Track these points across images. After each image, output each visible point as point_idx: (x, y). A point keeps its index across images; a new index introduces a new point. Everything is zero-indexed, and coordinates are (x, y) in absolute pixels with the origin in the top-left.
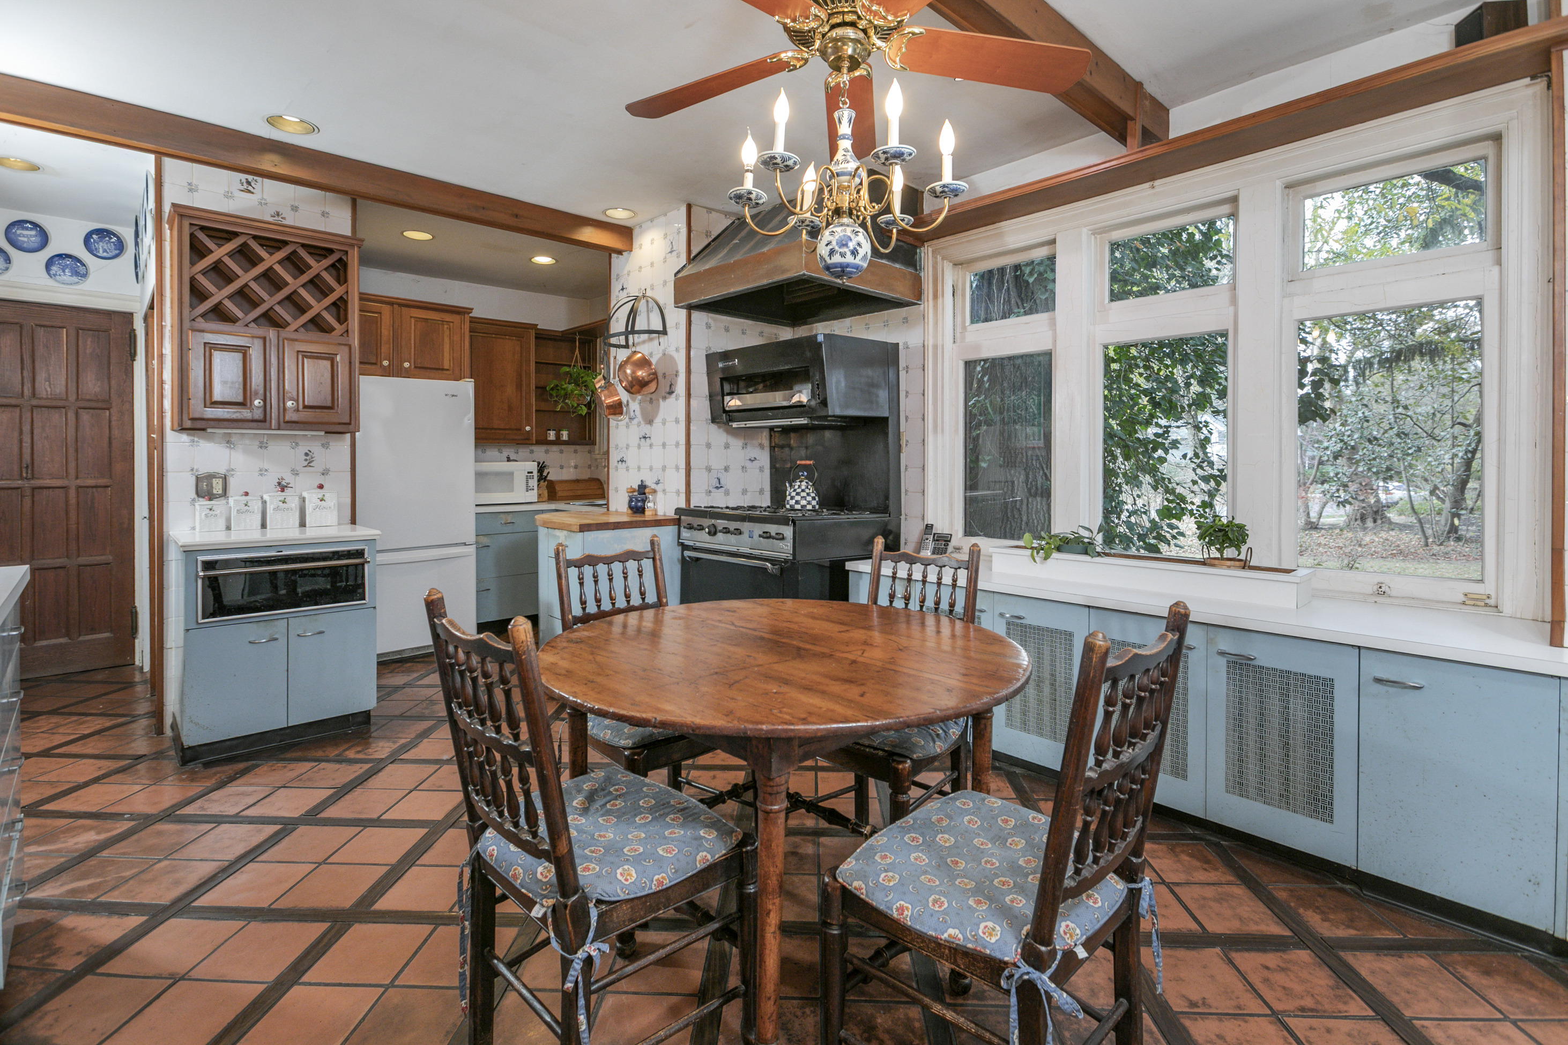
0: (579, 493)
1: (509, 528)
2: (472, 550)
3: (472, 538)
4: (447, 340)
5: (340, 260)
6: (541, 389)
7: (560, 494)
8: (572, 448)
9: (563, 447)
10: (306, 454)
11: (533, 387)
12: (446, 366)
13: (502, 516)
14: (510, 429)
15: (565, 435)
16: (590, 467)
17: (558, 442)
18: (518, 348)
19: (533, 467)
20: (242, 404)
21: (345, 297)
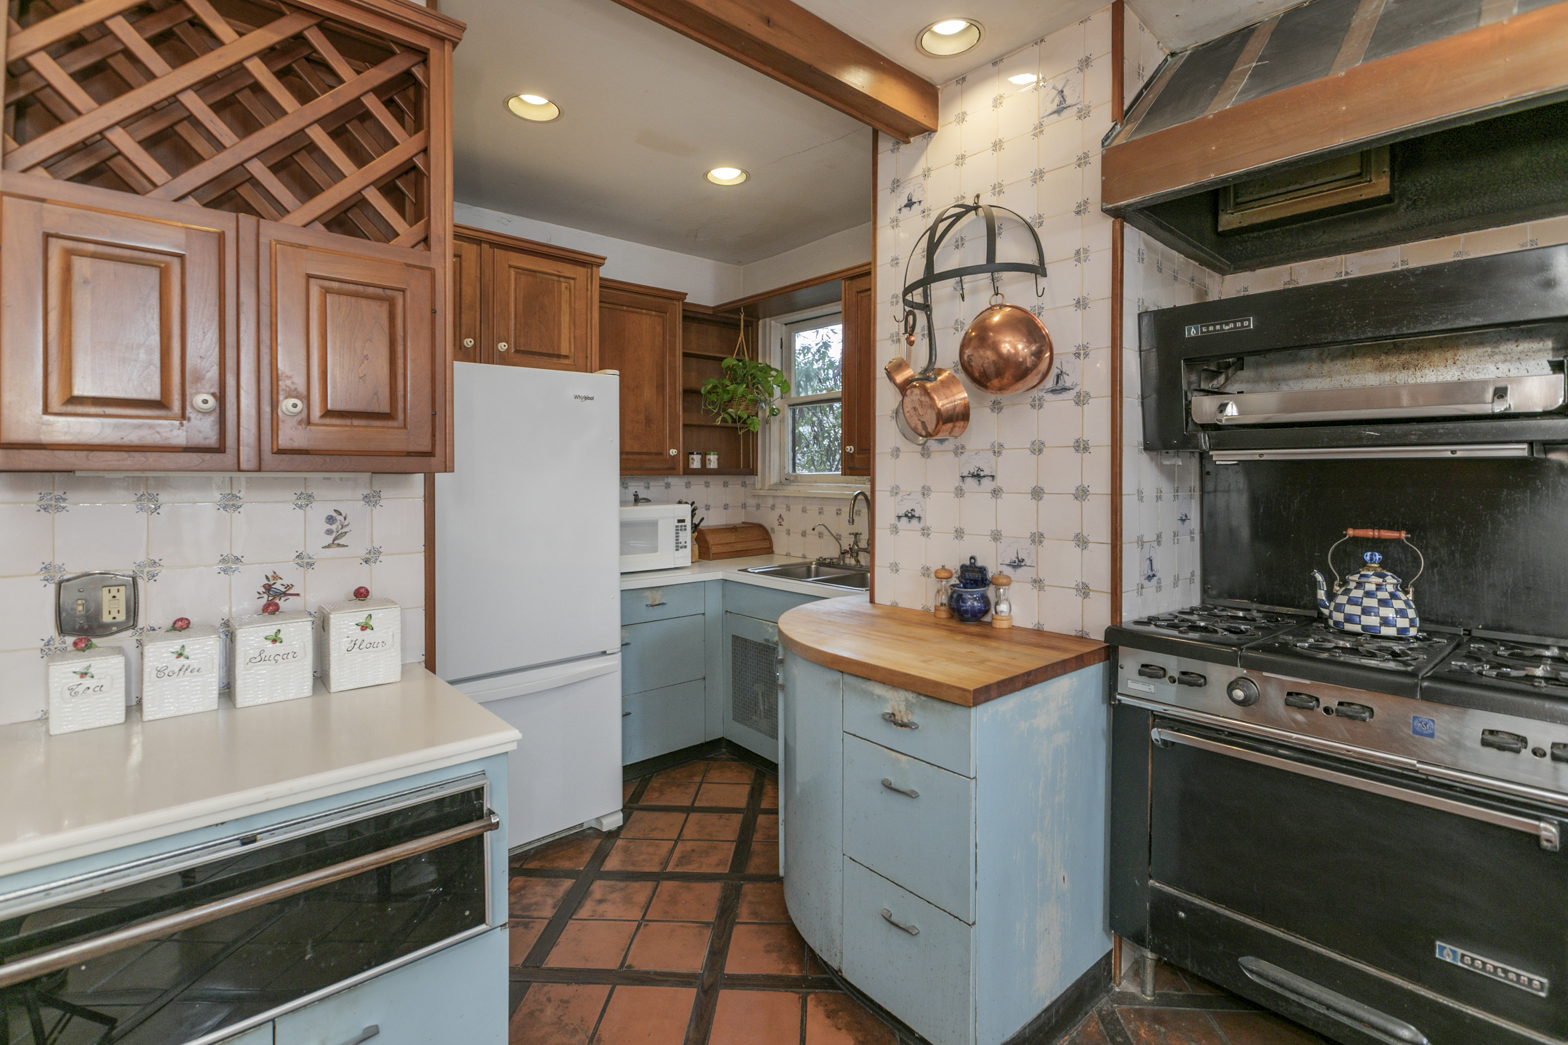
0: (739, 547)
1: (657, 613)
2: (614, 663)
3: (613, 641)
4: (565, 307)
5: (408, 75)
6: (690, 393)
7: (714, 549)
8: (720, 479)
9: (709, 478)
10: (330, 520)
11: (680, 389)
12: (564, 352)
13: (647, 593)
14: (647, 454)
15: (713, 461)
16: (744, 506)
17: (704, 471)
18: (659, 329)
19: (684, 511)
20: (160, 404)
21: (419, 162)
